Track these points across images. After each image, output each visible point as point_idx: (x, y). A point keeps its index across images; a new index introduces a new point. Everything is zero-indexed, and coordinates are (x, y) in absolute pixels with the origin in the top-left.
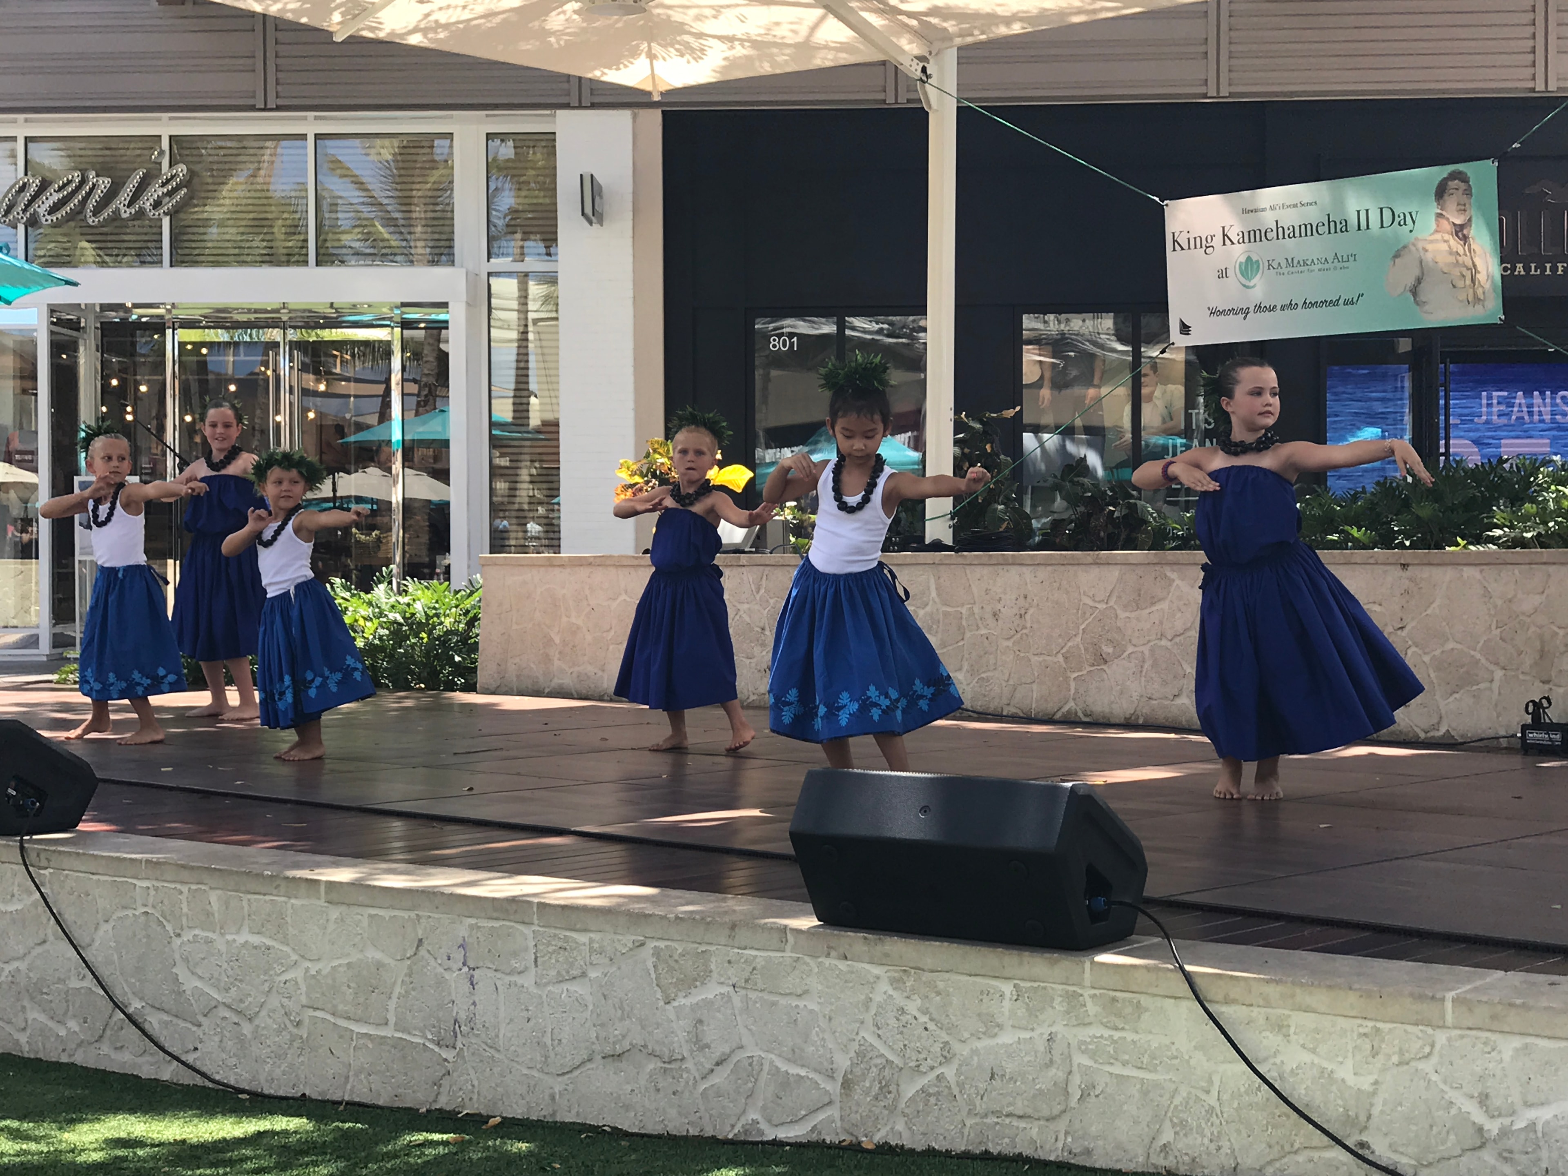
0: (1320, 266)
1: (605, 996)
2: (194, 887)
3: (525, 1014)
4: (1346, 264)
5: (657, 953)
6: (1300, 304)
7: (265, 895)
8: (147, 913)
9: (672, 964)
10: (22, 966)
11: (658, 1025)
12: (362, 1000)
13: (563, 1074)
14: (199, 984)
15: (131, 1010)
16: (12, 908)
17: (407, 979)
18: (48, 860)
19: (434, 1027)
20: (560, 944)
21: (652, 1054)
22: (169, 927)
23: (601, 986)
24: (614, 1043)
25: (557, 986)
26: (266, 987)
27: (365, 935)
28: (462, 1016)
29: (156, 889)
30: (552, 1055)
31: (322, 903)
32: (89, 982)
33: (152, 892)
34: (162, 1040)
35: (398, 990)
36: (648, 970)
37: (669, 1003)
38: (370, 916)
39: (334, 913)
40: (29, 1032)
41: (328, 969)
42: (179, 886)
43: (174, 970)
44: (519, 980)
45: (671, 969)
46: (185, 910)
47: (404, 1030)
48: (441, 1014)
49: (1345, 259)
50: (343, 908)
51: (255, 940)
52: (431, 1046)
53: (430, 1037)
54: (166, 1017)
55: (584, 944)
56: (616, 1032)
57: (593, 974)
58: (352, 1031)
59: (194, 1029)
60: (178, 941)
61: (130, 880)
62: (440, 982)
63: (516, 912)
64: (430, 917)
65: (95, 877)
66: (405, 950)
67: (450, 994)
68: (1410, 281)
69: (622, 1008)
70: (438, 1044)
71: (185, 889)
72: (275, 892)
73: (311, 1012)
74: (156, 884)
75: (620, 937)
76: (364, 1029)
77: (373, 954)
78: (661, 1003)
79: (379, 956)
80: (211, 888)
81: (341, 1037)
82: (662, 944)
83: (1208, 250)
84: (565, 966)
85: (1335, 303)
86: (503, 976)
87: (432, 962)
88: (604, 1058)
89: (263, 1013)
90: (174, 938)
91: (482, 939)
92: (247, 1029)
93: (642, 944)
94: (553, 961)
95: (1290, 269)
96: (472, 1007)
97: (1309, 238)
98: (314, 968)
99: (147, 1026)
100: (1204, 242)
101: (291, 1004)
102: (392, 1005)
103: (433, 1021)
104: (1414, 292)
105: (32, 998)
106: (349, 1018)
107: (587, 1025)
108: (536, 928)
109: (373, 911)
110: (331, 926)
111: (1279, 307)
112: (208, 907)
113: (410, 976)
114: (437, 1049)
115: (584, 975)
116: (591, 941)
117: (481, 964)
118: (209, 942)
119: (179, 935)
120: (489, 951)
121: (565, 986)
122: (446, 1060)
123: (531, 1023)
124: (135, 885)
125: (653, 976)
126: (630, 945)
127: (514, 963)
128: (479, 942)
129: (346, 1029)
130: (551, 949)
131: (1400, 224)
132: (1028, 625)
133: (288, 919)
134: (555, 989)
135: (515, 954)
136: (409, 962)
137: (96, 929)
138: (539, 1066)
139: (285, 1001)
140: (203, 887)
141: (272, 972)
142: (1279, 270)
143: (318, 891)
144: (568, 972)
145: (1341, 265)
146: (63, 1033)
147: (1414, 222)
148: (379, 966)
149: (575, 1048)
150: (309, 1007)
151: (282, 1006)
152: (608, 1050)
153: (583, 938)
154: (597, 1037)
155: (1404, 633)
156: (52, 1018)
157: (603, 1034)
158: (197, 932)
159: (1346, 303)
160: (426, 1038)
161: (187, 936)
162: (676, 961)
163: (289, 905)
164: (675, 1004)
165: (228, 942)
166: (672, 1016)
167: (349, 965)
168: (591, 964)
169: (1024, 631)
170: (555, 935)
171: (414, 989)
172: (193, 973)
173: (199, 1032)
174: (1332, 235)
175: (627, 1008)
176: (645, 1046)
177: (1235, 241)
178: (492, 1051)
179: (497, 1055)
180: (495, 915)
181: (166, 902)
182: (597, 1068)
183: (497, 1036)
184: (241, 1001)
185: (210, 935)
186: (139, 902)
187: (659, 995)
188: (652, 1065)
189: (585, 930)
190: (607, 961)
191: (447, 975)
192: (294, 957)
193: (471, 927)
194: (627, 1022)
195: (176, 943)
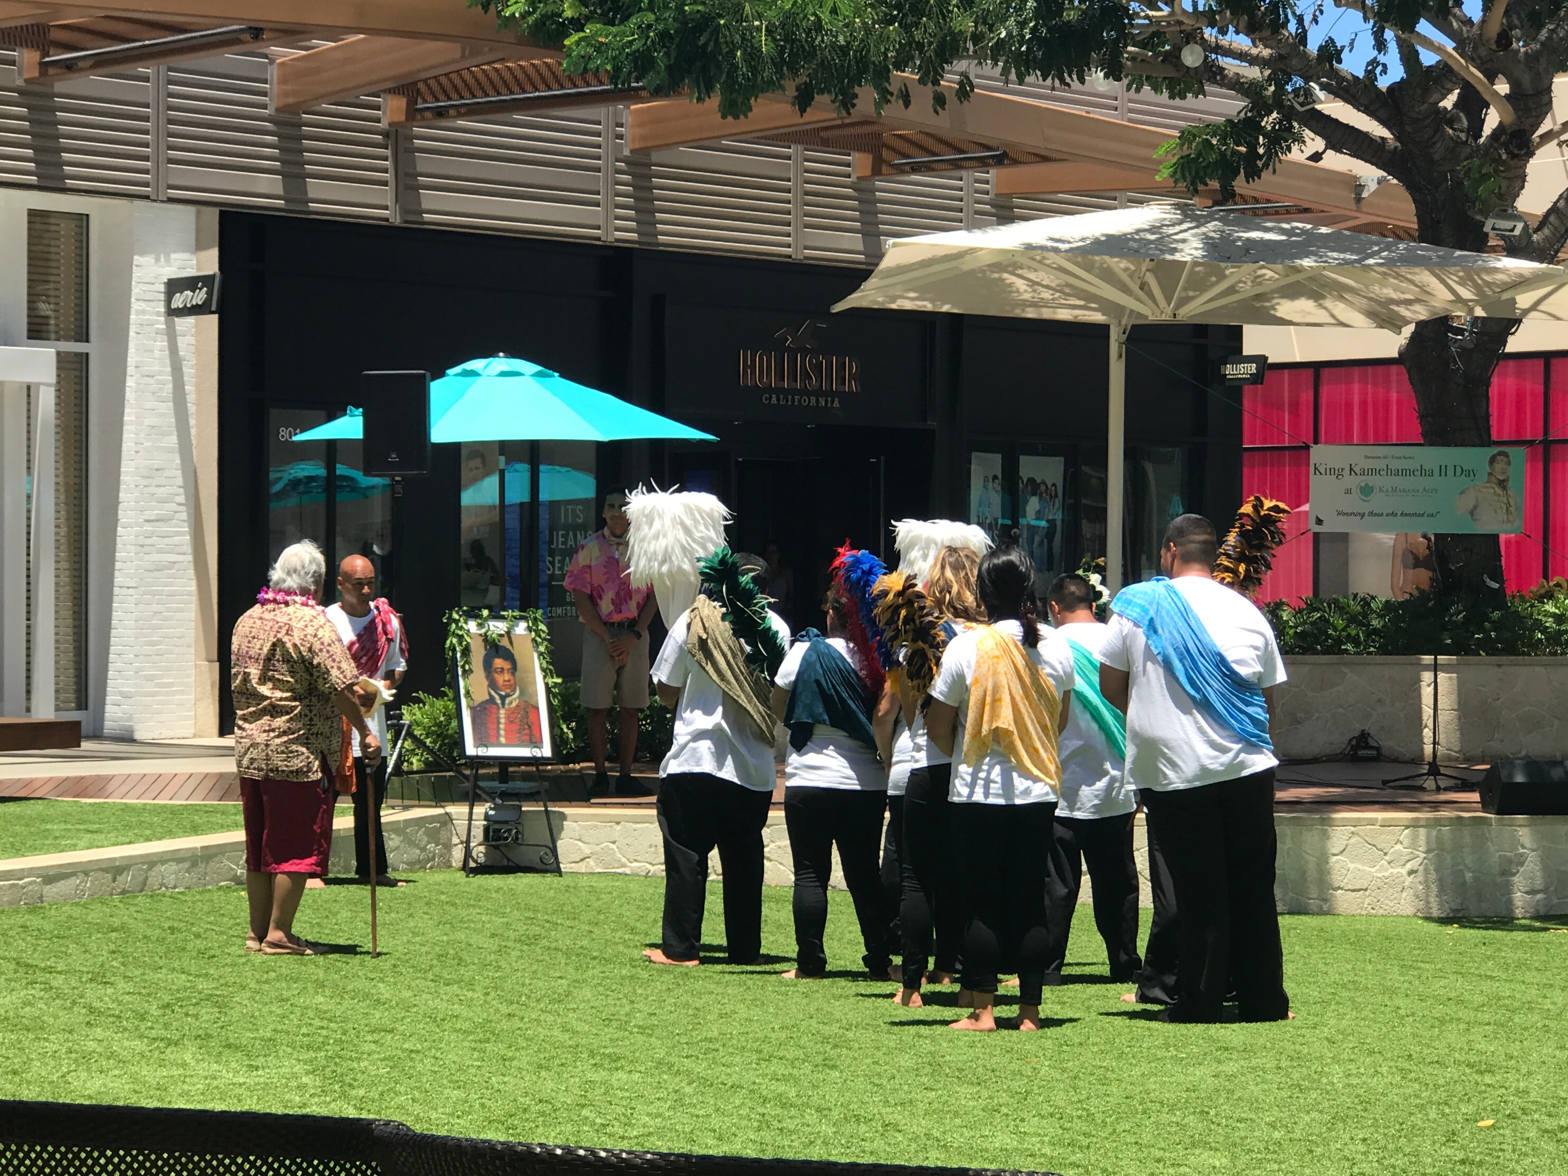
0: (1414, 493)
4: (1430, 494)
6: (1399, 514)
49: (1431, 491)
68: (1471, 508)
83: (1339, 477)
85: (1421, 515)
95: (1394, 494)
97: (1408, 477)
100: (1336, 471)
104: (1473, 514)
111: (1385, 514)
131: (1466, 476)
142: (1387, 493)
145: (1427, 494)
155: (1499, 702)
159: (1428, 516)
174: (1423, 478)
177: (1358, 474)
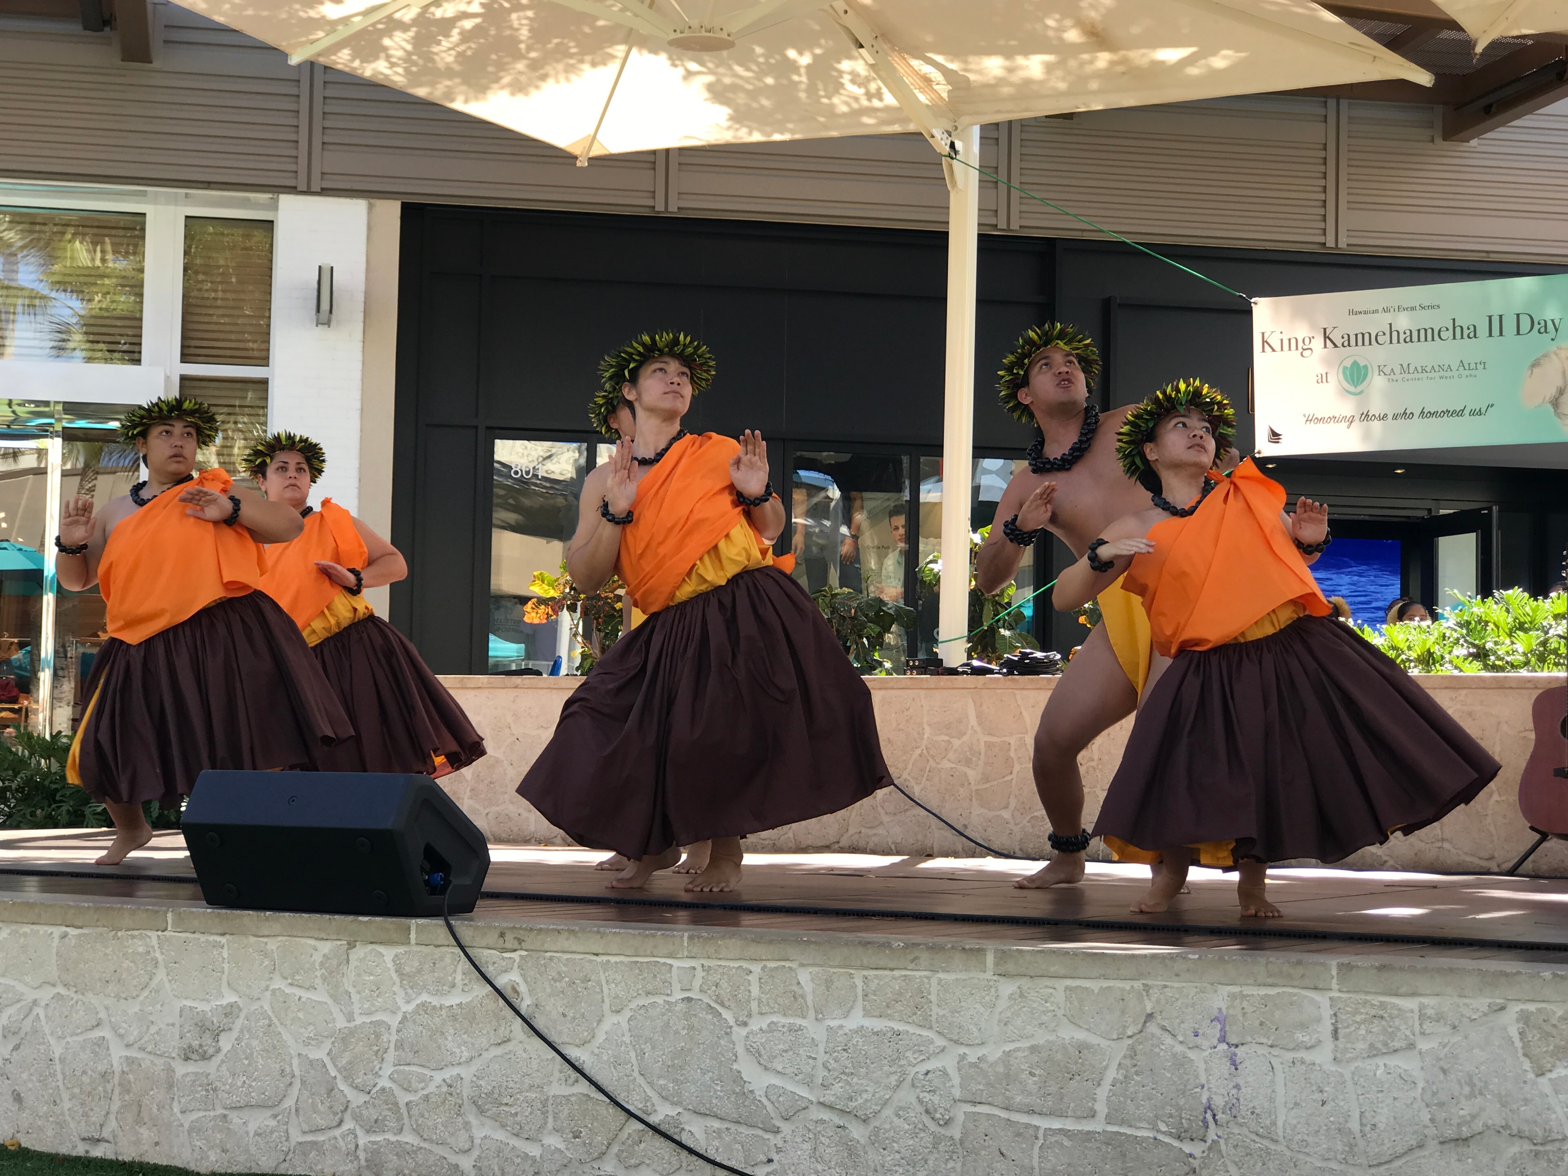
0: (1442, 373)
1: (1444, 1071)
2: (772, 965)
3: (1317, 1096)
4: (1473, 372)
5: (1525, 1018)
6: (1417, 414)
7: (892, 969)
8: (689, 1000)
9: (1548, 1028)
10: (467, 1073)
11: (1526, 1101)
12: (1053, 1089)
13: (1380, 1164)
14: (776, 1081)
15: (653, 1119)
16: (453, 1000)
17: (1128, 1062)
18: (520, 941)
19: (1171, 1116)
20: (1373, 1012)
21: (1520, 1136)
22: (726, 1014)
23: (1439, 1059)
24: (1459, 1125)
25: (1369, 1061)
26: (893, 1080)
27: (1060, 1013)
28: (1219, 1102)
29: (707, 970)
30: (1361, 1143)
31: (989, 975)
32: (583, 1087)
33: (700, 973)
34: (712, 1154)
35: (1112, 1074)
36: (1510, 1038)
37: (1543, 1074)
38: (1067, 988)
39: (1008, 988)
40: (476, 1153)
41: (999, 1054)
42: (745, 965)
43: (735, 1066)
44: (1308, 1056)
45: (1546, 1036)
46: (755, 990)
47: (1122, 1123)
48: (1182, 1102)
49: (1473, 366)
50: (1025, 982)
51: (878, 1024)
52: (1167, 1140)
53: (1163, 1128)
54: (716, 1124)
55: (1412, 1011)
56: (1462, 1113)
57: (1424, 1045)
58: (1037, 1128)
59: (767, 1136)
60: (743, 1032)
61: (662, 960)
62: (1181, 1062)
63: (1303, 976)
64: (1166, 986)
65: (598, 959)
66: (1125, 1027)
67: (1197, 1077)
68: (1552, 392)
69: (1472, 1085)
70: (1179, 1138)
71: (756, 968)
72: (911, 966)
73: (969, 1108)
74: (707, 963)
75: (1467, 1001)
76: (1056, 1124)
77: (1069, 1034)
78: (1531, 1076)
79: (1081, 1035)
80: (802, 965)
81: (1019, 1135)
82: (1532, 1007)
83: (1305, 353)
84: (1381, 1038)
85: (1460, 413)
86: (1282, 1051)
87: (1168, 1040)
88: (1442, 1143)
89: (888, 1112)
90: (736, 1029)
91: (1249, 1010)
92: (857, 1132)
93: (1503, 1008)
94: (1363, 1032)
95: (1407, 376)
96: (1234, 1091)
97: (1430, 343)
98: (973, 1055)
99: (685, 1139)
100: (1300, 344)
101: (936, 1099)
102: (1103, 1092)
103: (1168, 1109)
104: (1555, 403)
105: (481, 1111)
106: (1032, 1112)
107: (1415, 1106)
108: (1335, 994)
109: (1069, 982)
110: (1002, 1004)
111: (1390, 416)
112: (795, 988)
113: (1132, 1058)
114: (1176, 1143)
115: (1411, 1046)
116: (1422, 1008)
117: (1249, 1039)
118: (794, 1030)
119: (745, 1024)
120: (1261, 1024)
121: (1380, 1061)
122: (1191, 1155)
123: (1326, 1108)
124: (671, 966)
125: (1518, 1044)
126: (1485, 1009)
127: (1300, 1036)
128: (1244, 1014)
129: (1027, 1126)
130: (1358, 1018)
131: (1539, 332)
132: (1096, 758)
133: (933, 998)
134: (1367, 1065)
135: (1303, 1026)
136: (1130, 1041)
137: (599, 1022)
138: (1339, 1157)
139: (926, 1097)
140: (787, 964)
141: (902, 1062)
142: (1392, 376)
143: (984, 963)
144: (1386, 1044)
145: (1468, 372)
146: (534, 1151)
147: (1557, 330)
148: (1082, 1048)
149: (1397, 1134)
150: (965, 1102)
151: (920, 1101)
152: (1450, 1133)
153: (1409, 1004)
154: (1432, 1120)
156: (517, 1135)
157: (1441, 1115)
158: (774, 1018)
159: (1472, 413)
160: (1158, 1131)
161: (756, 1024)
162: (1554, 1026)
163: (934, 981)
164: (1553, 1075)
165: (830, 1029)
166: (1547, 1089)
167: (1034, 1049)
168: (1423, 1034)
169: (1091, 764)
170: (1366, 1002)
171: (1137, 1073)
172: (766, 1069)
173: (777, 1140)
174: (1458, 341)
175: (1479, 1084)
176: (1506, 1127)
177: (1339, 344)
178: (1266, 1142)
179: (1273, 1147)
180: (1270, 981)
181: (724, 984)
182: (1431, 1155)
183: (1274, 1124)
184: (851, 1099)
185: (799, 1021)
186: (676, 987)
187: (1527, 1065)
188: (1515, 1148)
189: (1414, 994)
190: (1447, 1029)
191: (1191, 1055)
192: (940, 1042)
193: (1233, 996)
194: (1479, 1099)
195: (739, 1033)
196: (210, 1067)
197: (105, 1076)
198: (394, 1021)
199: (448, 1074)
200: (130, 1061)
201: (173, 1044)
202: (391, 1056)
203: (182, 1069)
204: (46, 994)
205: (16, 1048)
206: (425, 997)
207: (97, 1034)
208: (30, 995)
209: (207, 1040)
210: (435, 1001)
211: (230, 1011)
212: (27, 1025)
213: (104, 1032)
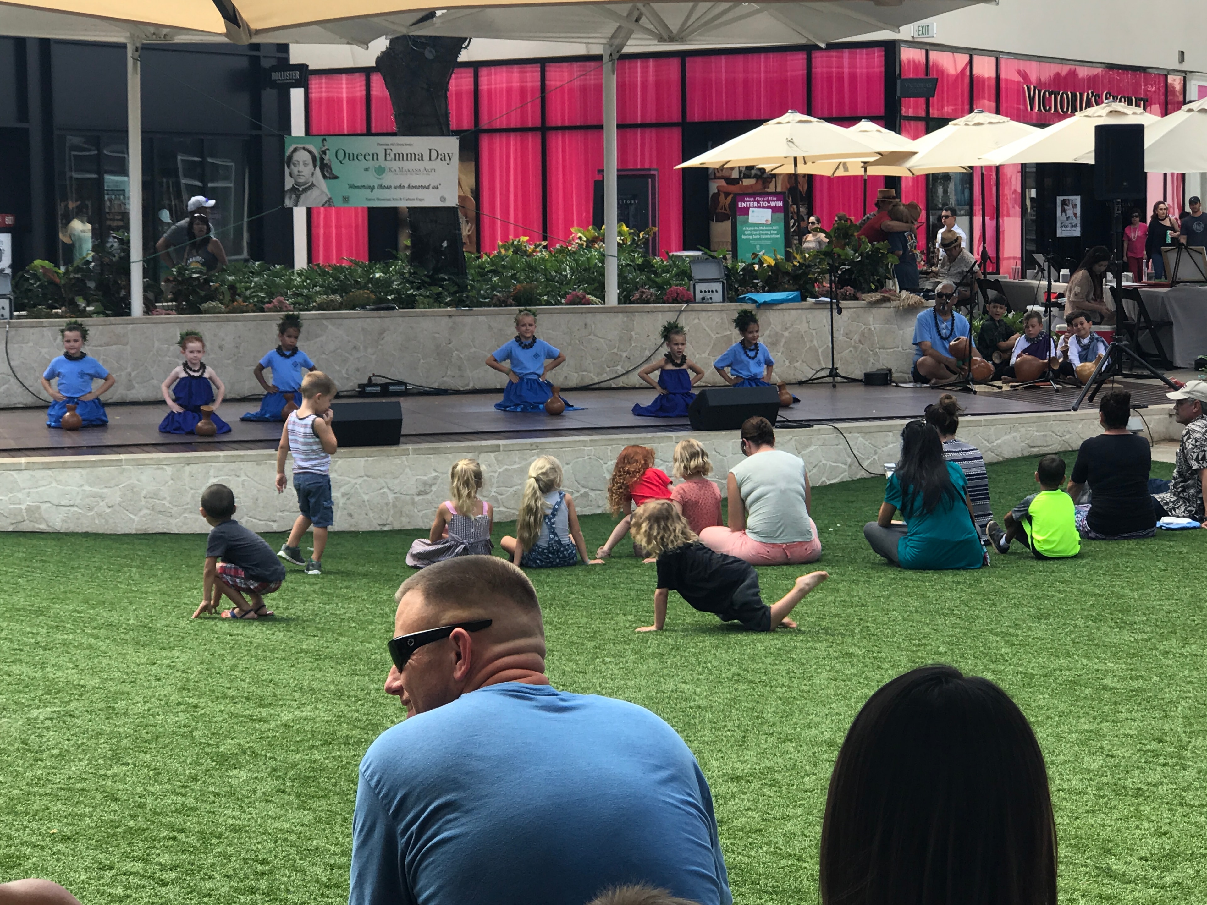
46: (609, 454)
71: (610, 447)
195: (605, 466)
196: (429, 497)
197: (387, 504)
198: (496, 475)
199: (515, 488)
200: (396, 498)
201: (414, 491)
202: (495, 485)
203: (417, 498)
204: (360, 481)
205: (348, 499)
206: (506, 467)
207: (382, 491)
208: (353, 481)
209: (427, 487)
210: (510, 467)
211: (436, 478)
212: (353, 491)
213: (385, 490)
